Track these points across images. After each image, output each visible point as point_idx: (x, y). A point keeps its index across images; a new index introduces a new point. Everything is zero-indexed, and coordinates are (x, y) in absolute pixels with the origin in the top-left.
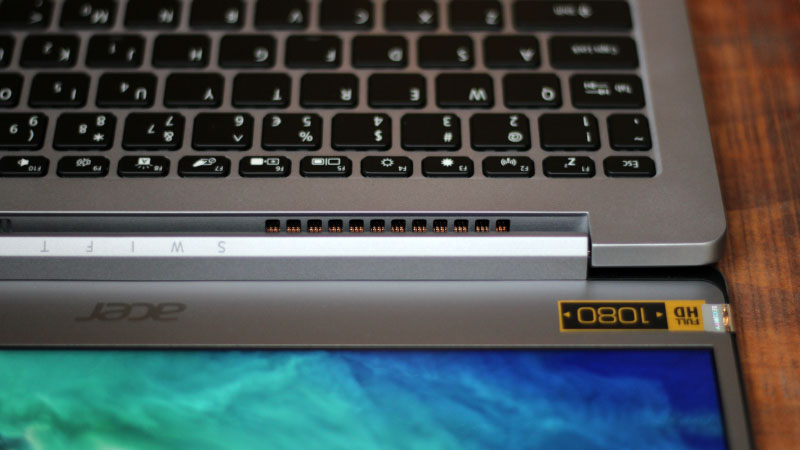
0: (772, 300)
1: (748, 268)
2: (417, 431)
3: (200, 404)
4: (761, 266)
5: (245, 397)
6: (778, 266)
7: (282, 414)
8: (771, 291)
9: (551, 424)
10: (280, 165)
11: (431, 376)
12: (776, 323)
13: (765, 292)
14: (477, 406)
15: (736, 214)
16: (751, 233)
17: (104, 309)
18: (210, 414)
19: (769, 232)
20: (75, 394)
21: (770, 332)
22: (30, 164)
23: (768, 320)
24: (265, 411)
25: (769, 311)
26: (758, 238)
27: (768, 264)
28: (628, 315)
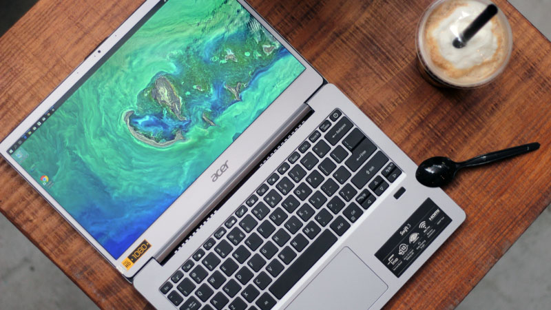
0: (119, 288)
2: (147, 193)
3: (187, 164)
4: (128, 295)
5: (181, 173)
6: (125, 298)
7: (172, 175)
9: (127, 216)
10: (228, 225)
11: (157, 207)
12: (113, 282)
13: (122, 289)
14: (143, 208)
17: (225, 168)
18: (183, 163)
19: (134, 306)
20: (210, 146)
21: (113, 279)
22: (272, 181)
24: (175, 173)
25: (117, 284)
26: (134, 302)
27: (127, 297)
28: (137, 254)
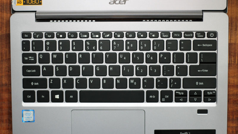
0: (4, 10)
1: (7, 18)
6: (1, 18)
8: (3, 12)
10: (93, 35)
13: (5, 12)
15: (8, 33)
16: (5, 27)
17: (124, 3)
19: (2, 27)
22: (141, 35)
23: (5, 5)
26: (4, 26)
